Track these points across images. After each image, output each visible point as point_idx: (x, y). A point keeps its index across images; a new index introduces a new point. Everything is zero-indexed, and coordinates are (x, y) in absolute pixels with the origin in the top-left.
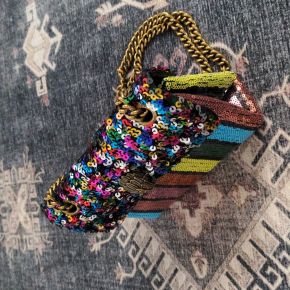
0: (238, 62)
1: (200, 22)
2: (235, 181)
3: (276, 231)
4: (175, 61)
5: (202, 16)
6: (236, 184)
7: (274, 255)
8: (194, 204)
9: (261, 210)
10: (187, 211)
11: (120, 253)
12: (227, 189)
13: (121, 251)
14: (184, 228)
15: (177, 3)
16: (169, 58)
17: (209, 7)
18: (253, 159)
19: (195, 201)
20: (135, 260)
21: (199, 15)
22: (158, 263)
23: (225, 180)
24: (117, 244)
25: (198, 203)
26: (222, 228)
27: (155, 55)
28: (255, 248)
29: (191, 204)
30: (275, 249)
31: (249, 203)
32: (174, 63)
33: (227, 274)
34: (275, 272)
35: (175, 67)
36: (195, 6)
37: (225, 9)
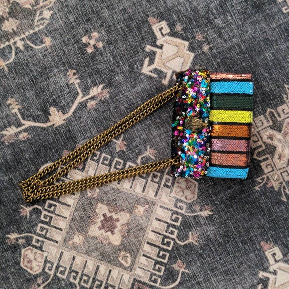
0: (120, 145)
1: (90, 128)
2: (135, 204)
3: (164, 220)
5: (91, 125)
6: (136, 205)
7: (166, 232)
8: (113, 227)
9: (153, 213)
10: (109, 233)
11: (62, 284)
12: (131, 210)
13: (63, 282)
14: (109, 243)
15: (72, 121)
17: (95, 120)
18: (142, 189)
19: (113, 225)
20: (77, 282)
21: (89, 125)
22: (96, 273)
23: (129, 206)
24: (59, 279)
25: (116, 225)
26: (134, 232)
27: (62, 151)
28: (155, 234)
29: (111, 228)
30: (166, 228)
31: (146, 212)
33: (144, 255)
34: (169, 240)
36: (85, 121)
37: (105, 120)
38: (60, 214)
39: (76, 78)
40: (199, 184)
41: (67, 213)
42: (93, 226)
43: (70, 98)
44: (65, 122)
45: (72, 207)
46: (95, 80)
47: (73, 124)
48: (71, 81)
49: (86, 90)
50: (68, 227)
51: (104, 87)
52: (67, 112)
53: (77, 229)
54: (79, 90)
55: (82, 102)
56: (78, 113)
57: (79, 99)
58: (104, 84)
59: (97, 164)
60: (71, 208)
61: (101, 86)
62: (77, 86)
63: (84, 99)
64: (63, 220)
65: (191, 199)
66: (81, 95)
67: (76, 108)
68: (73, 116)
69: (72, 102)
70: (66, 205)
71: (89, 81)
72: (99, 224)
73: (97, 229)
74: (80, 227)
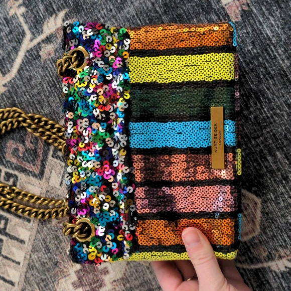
1: (49, 98)
4: (31, 142)
5: (49, 92)
8: (97, 284)
15: (17, 86)
16: (23, 142)
17: (55, 81)
19: (98, 280)
21: (46, 91)
25: (102, 281)
27: (6, 143)
29: (94, 286)
32: (31, 145)
35: (34, 148)
36: (39, 84)
38: (9, 256)
39: (20, 6)
40: (264, 202)
41: (19, 254)
42: (63, 280)
43: (12, 44)
44: (6, 89)
45: (26, 243)
46: (51, 4)
47: (19, 91)
48: (12, 12)
49: (37, 25)
50: (23, 281)
51: (66, 15)
52: (9, 71)
53: (38, 284)
54: (25, 27)
55: (31, 49)
56: (27, 70)
57: (27, 44)
58: (67, 10)
59: (63, 164)
60: (26, 245)
61: (62, 14)
62: (21, 20)
63: (35, 42)
64: (14, 268)
65: (247, 234)
66: (29, 35)
67: (23, 62)
68: (18, 76)
69: (16, 50)
70: (17, 239)
71: (41, 7)
72: (74, 278)
73: (71, 287)
74: (43, 281)
